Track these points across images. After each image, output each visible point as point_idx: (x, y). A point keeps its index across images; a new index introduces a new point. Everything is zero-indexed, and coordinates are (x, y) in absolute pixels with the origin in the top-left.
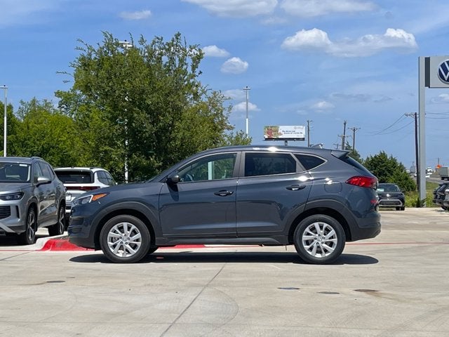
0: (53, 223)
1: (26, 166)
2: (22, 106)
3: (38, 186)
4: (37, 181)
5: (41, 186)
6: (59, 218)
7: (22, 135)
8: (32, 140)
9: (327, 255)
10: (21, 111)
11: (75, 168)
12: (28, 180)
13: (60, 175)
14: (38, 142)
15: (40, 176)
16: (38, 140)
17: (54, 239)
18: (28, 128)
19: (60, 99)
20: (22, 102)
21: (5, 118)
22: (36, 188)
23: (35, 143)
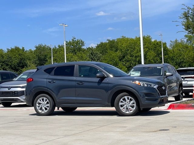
0: (176, 95)
1: (160, 68)
2: (171, 43)
3: (166, 77)
4: (166, 75)
5: (168, 77)
6: (179, 92)
7: (171, 55)
8: (176, 57)
10: (171, 45)
11: (188, 68)
12: (161, 74)
13: (179, 72)
14: (178, 58)
15: (168, 72)
16: (178, 57)
17: (174, 103)
18: (174, 52)
19: (187, 38)
20: (171, 41)
21: (162, 48)
22: (166, 79)
23: (177, 58)
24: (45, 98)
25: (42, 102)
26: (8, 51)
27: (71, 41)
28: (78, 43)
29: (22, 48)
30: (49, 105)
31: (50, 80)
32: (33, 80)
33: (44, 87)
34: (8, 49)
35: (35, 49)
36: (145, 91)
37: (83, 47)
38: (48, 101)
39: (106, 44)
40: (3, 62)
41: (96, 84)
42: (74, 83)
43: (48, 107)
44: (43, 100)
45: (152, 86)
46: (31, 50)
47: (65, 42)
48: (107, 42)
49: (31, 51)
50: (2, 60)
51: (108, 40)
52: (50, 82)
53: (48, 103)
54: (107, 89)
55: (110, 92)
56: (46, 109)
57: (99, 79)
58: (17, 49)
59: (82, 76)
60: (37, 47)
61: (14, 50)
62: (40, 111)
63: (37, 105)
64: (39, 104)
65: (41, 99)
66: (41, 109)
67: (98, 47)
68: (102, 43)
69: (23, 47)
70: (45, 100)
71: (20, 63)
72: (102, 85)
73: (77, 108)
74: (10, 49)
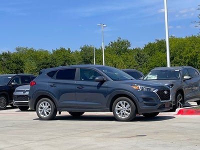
1: (179, 71)
4: (184, 79)
5: (186, 81)
12: (179, 78)
15: (186, 76)
24: (46, 103)
25: (44, 106)
26: (54, 53)
27: (117, 41)
28: (123, 43)
29: (67, 49)
30: (50, 109)
31: (52, 84)
32: (35, 84)
33: (46, 91)
34: (53, 51)
35: (80, 50)
36: (144, 96)
37: (129, 48)
38: (49, 105)
39: (154, 44)
40: (47, 64)
41: (96, 88)
42: (75, 87)
43: (49, 111)
44: (45, 104)
45: (152, 90)
48: (156, 42)
49: (77, 53)
51: (157, 40)
52: (52, 86)
53: (49, 107)
54: (105, 94)
55: (108, 96)
56: (48, 113)
57: (98, 83)
58: (63, 50)
59: (83, 79)
60: (82, 49)
61: (60, 52)
62: (42, 115)
63: (40, 109)
64: (41, 108)
65: (43, 103)
66: (43, 113)
67: (146, 48)
68: (150, 44)
70: (46, 104)
72: (101, 89)
73: (84, 113)
74: (56, 50)
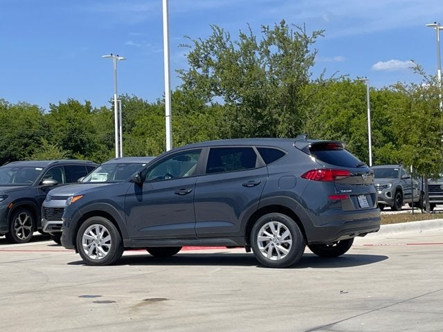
9: (282, 257)
26: (54, 111)
29: (84, 104)
34: (52, 106)
46: (105, 107)
47: (115, 95)
50: (27, 132)
58: (73, 105)
61: (67, 108)
69: (87, 102)
71: (70, 139)
74: (58, 105)
